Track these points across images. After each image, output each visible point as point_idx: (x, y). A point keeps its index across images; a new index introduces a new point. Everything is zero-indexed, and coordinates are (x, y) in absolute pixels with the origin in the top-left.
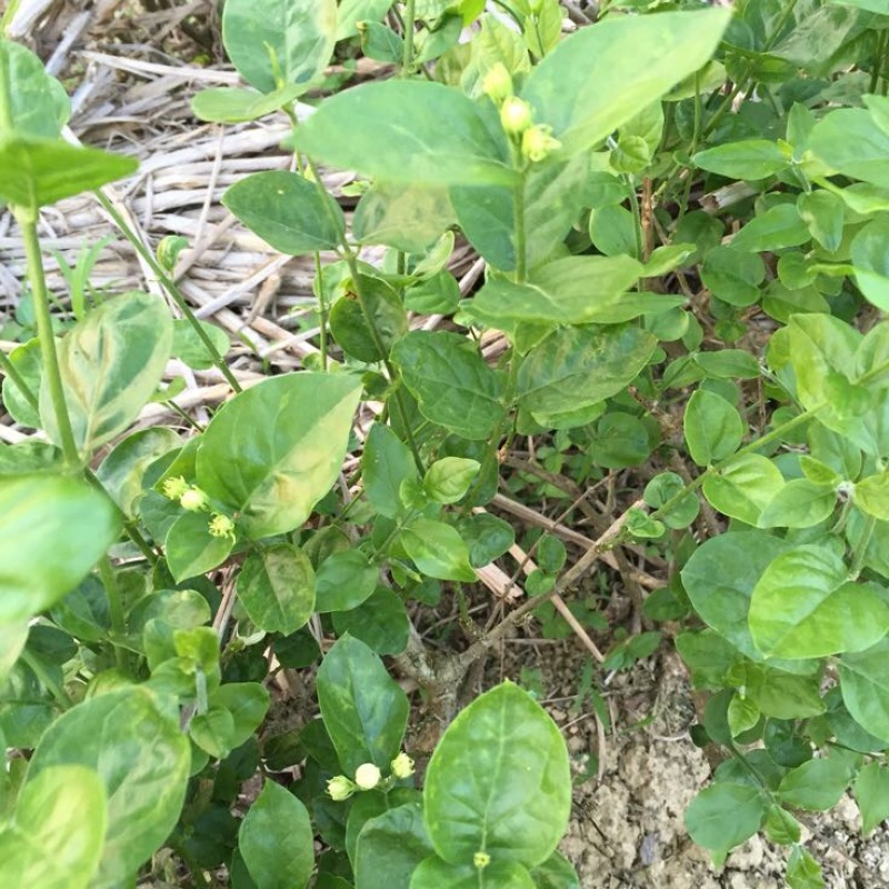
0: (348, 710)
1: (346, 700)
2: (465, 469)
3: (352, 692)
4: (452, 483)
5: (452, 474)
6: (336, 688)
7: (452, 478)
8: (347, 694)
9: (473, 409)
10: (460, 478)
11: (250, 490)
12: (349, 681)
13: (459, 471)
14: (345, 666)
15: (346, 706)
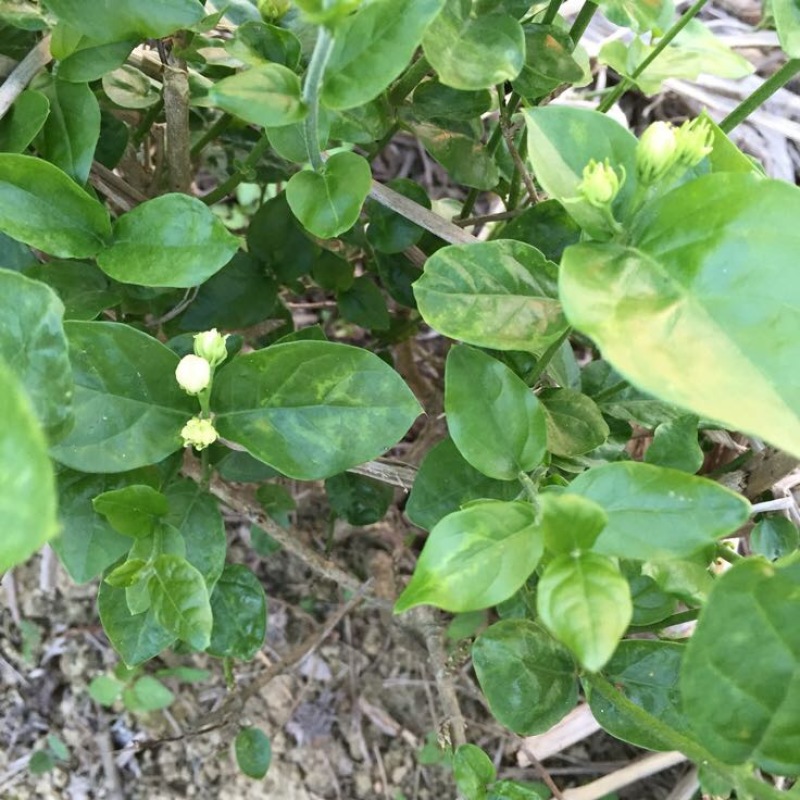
0: (315, 391)
1: (328, 391)
2: (595, 638)
3: (341, 404)
4: (574, 608)
5: (593, 610)
6: (349, 377)
7: (585, 608)
8: (338, 394)
9: (737, 693)
10: (581, 622)
11: (665, 259)
12: (354, 401)
13: (595, 625)
14: (377, 400)
15: (321, 388)
